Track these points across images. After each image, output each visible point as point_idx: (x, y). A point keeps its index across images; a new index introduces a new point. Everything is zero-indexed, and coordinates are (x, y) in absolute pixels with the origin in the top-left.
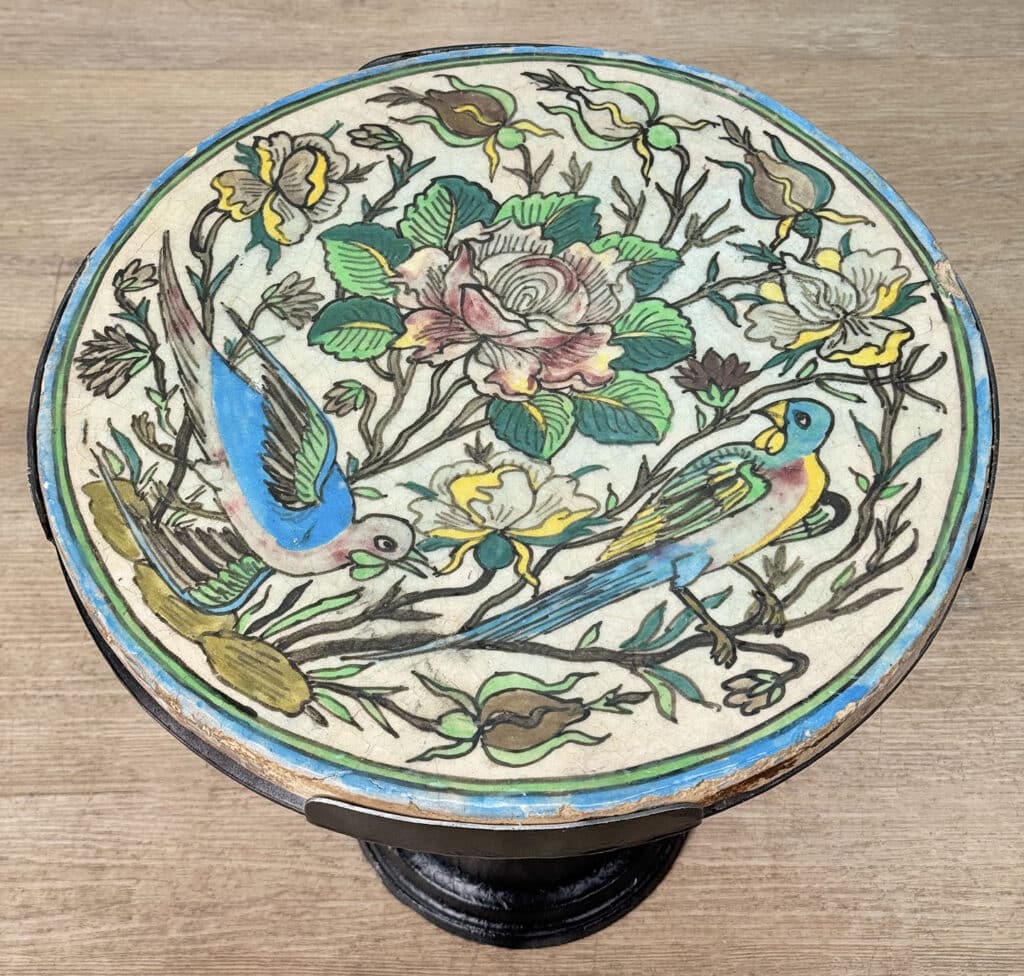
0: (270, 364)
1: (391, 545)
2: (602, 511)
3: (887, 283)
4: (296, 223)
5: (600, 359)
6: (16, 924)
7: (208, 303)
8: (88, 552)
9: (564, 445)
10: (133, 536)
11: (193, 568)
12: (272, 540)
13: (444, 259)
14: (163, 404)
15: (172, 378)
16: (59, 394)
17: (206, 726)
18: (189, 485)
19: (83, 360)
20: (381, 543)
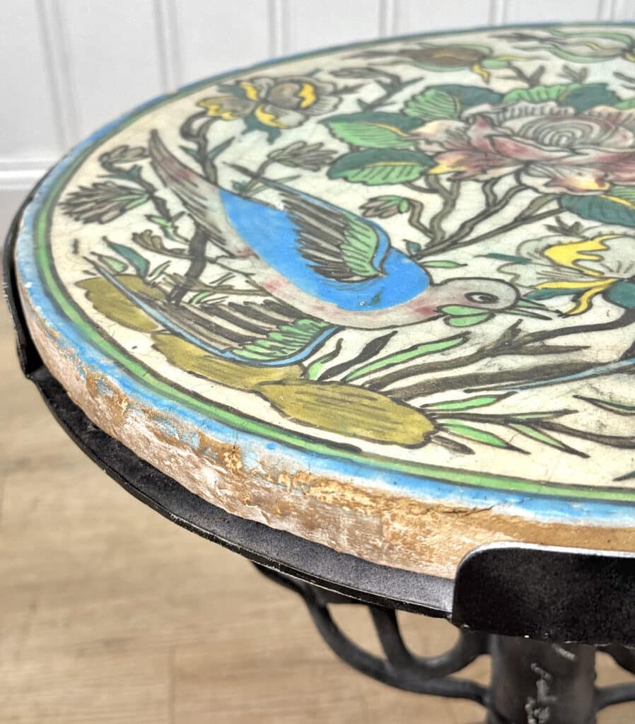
0: (287, 192)
1: (491, 298)
4: (294, 117)
7: (208, 164)
12: (331, 307)
14: (169, 224)
17: (285, 473)
18: (211, 274)
19: (68, 204)
20: (476, 298)
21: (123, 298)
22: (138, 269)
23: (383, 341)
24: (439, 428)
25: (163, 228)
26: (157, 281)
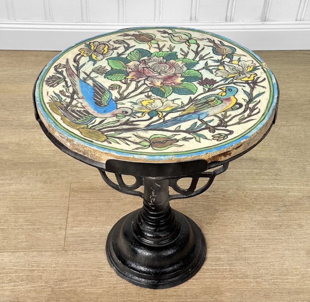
0: (94, 81)
1: (127, 112)
2: (180, 106)
3: (250, 66)
4: (101, 57)
5: (179, 80)
6: (8, 284)
7: (78, 71)
8: (49, 114)
9: (170, 95)
10: (60, 111)
11: (76, 117)
12: (96, 112)
13: (138, 63)
14: (67, 89)
15: (69, 84)
16: (41, 87)
17: (80, 145)
18: (74, 102)
20: (124, 112)
21: (56, 107)
22: (60, 100)
23: (103, 121)
24: (108, 139)
25: (66, 89)
26: (63, 103)
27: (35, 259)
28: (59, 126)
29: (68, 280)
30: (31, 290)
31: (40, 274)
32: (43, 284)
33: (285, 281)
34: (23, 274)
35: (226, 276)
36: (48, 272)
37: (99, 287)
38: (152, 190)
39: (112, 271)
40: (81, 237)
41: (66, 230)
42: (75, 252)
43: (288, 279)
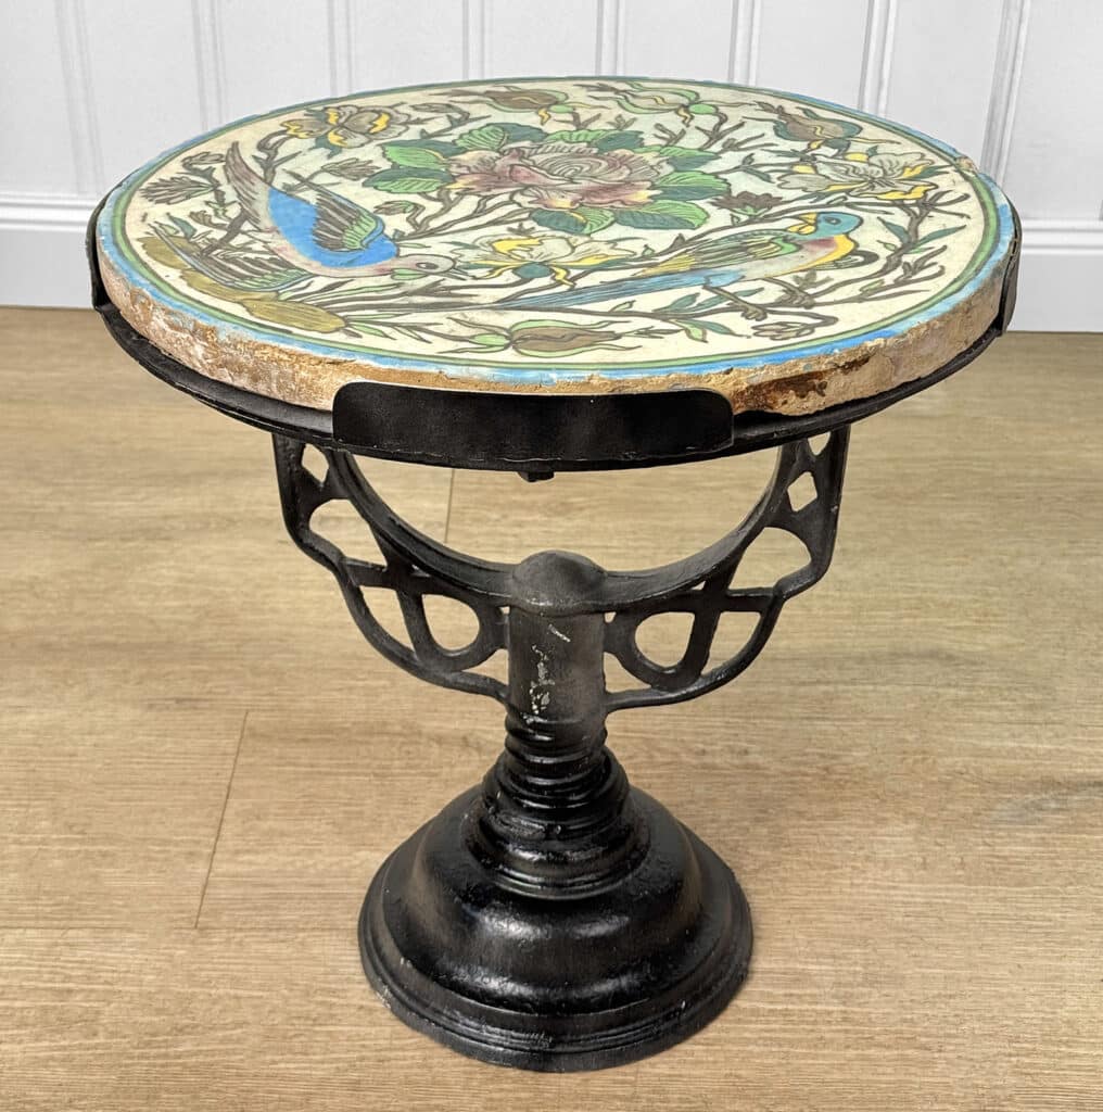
0: (325, 194)
2: (639, 255)
3: (912, 166)
4: (361, 139)
5: (643, 195)
7: (270, 170)
8: (138, 264)
9: (604, 228)
10: (183, 259)
11: (237, 273)
12: (316, 263)
13: (495, 155)
14: (221, 208)
15: (230, 198)
16: (123, 204)
17: (241, 342)
19: (147, 190)
20: (423, 266)
21: (168, 249)
22: (186, 234)
23: (341, 284)
24: (349, 326)
25: (216, 211)
26: (197, 242)
27: (80, 954)
28: (172, 293)
29: (200, 1029)
30: (52, 1058)
31: (96, 1005)
32: (102, 1040)
33: (1067, 1062)
34: (26, 1004)
35: (828, 1036)
36: (127, 999)
37: (317, 1057)
38: (538, 659)
39: (378, 1003)
40: (266, 885)
41: (212, 860)
42: (239, 935)
43: (1077, 1055)
